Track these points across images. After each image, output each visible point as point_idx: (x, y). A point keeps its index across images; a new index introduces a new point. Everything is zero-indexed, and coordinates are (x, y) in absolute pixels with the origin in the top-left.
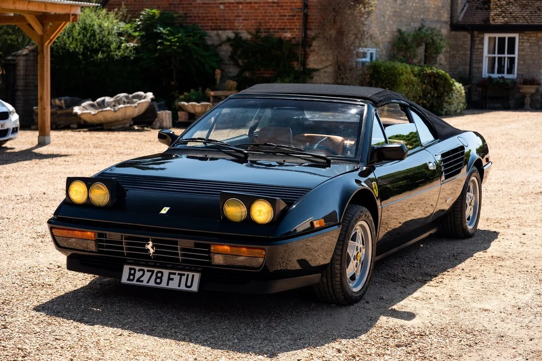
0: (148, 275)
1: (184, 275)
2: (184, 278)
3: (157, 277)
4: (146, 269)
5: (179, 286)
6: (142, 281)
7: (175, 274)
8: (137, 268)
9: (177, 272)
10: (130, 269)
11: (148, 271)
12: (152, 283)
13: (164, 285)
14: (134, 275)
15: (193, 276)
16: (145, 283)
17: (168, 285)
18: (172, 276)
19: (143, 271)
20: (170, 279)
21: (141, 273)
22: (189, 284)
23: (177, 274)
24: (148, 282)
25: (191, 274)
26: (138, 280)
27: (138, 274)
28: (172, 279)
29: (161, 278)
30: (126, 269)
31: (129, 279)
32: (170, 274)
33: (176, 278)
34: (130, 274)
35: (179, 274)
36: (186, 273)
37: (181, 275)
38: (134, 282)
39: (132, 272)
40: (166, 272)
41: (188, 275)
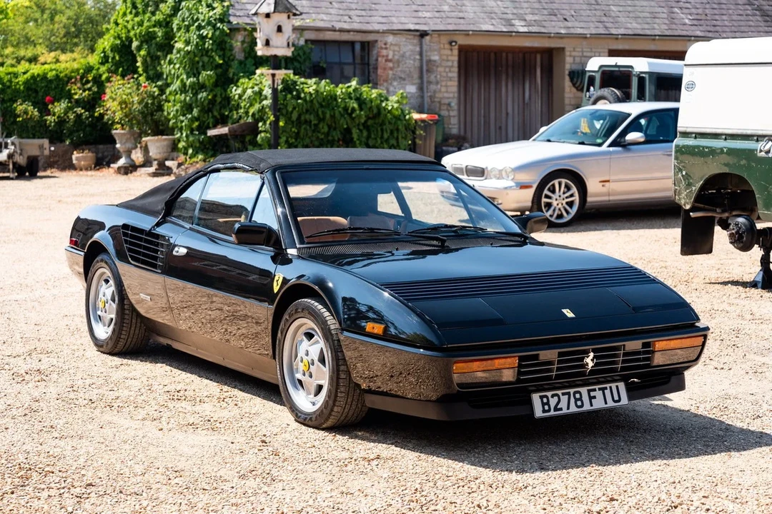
0: (564, 399)
1: (606, 388)
2: (607, 392)
3: (576, 400)
4: (559, 392)
5: (606, 403)
6: (561, 409)
7: (595, 390)
8: (549, 394)
9: (597, 387)
10: (541, 397)
11: (563, 394)
12: (573, 409)
13: (587, 407)
14: (548, 403)
15: (617, 387)
16: (565, 411)
17: (592, 405)
18: (592, 394)
19: (557, 395)
20: (591, 398)
21: (556, 398)
22: (616, 398)
23: (597, 389)
24: (568, 409)
25: (613, 385)
26: (556, 409)
27: (553, 402)
28: (594, 397)
29: (580, 399)
30: (536, 398)
31: (544, 411)
32: (589, 391)
33: (598, 394)
34: (543, 404)
35: (600, 389)
36: (608, 386)
37: (603, 390)
38: (552, 413)
39: (545, 400)
40: (584, 390)
41: (611, 387)
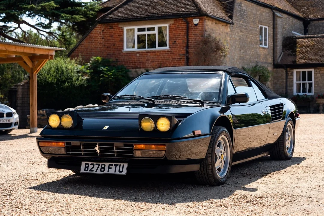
0: (96, 167)
1: (118, 165)
2: (118, 167)
3: (102, 168)
4: (95, 163)
5: (115, 172)
6: (93, 171)
7: (112, 165)
8: (90, 163)
9: (114, 164)
10: (86, 164)
11: (96, 164)
12: (99, 172)
13: (106, 172)
14: (88, 167)
15: (123, 165)
16: (94, 172)
17: (108, 172)
18: (110, 167)
19: (93, 164)
20: (109, 168)
21: (92, 166)
22: (121, 170)
23: (114, 165)
24: (96, 171)
25: (122, 164)
26: (91, 170)
27: (90, 167)
28: (111, 168)
29: (104, 168)
30: (83, 164)
31: (85, 170)
32: (109, 165)
33: (113, 167)
34: (86, 167)
35: (115, 165)
36: (119, 164)
37: (116, 165)
38: (88, 172)
39: (87, 166)
40: (107, 164)
41: (120, 165)
